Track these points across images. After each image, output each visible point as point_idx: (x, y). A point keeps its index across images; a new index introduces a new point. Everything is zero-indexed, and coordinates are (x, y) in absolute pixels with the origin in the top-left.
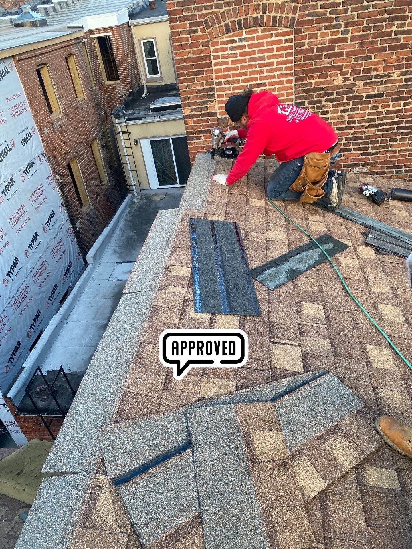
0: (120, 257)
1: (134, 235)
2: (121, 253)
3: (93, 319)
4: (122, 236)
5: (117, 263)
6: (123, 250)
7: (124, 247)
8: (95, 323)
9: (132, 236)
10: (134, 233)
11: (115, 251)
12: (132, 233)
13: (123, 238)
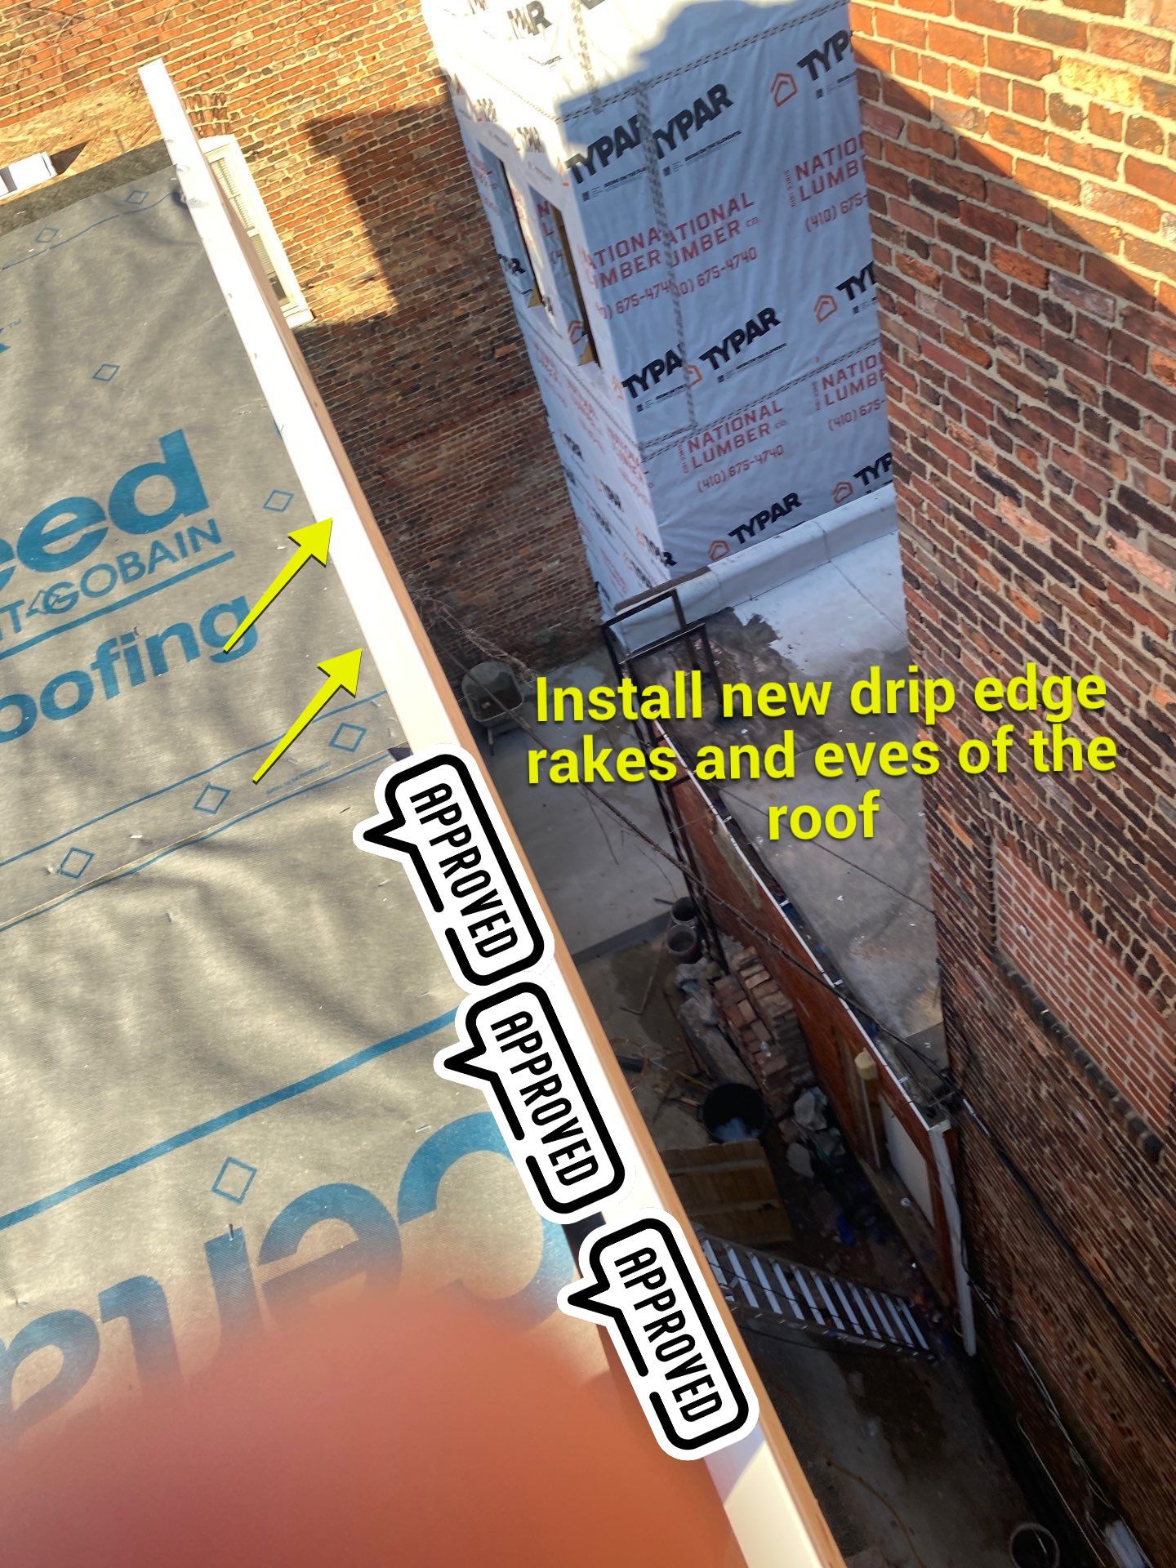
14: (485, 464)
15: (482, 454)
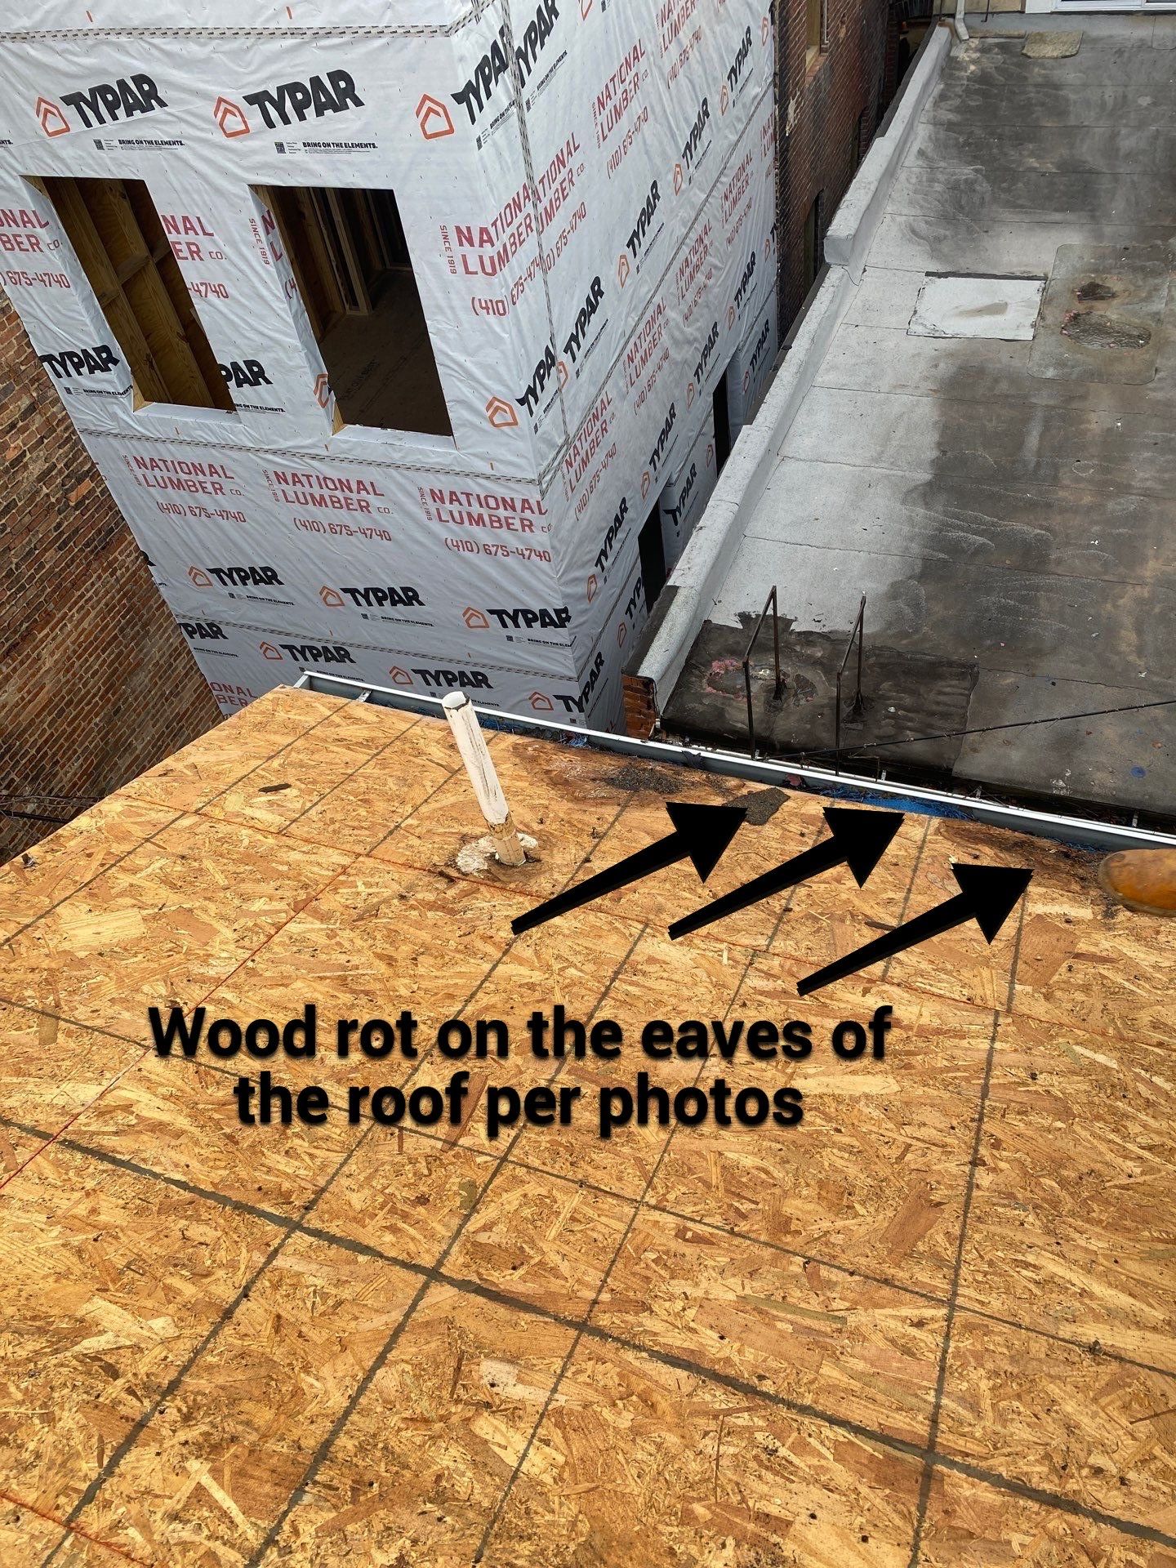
0: (935, 253)
1: (975, 181)
2: (938, 240)
3: (877, 459)
4: (932, 180)
5: (928, 274)
6: (942, 232)
7: (946, 219)
8: (887, 476)
9: (970, 184)
10: (976, 171)
11: (914, 232)
12: (967, 172)
13: (938, 187)
14: (98, 657)
15: (91, 643)
